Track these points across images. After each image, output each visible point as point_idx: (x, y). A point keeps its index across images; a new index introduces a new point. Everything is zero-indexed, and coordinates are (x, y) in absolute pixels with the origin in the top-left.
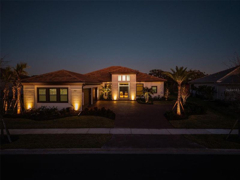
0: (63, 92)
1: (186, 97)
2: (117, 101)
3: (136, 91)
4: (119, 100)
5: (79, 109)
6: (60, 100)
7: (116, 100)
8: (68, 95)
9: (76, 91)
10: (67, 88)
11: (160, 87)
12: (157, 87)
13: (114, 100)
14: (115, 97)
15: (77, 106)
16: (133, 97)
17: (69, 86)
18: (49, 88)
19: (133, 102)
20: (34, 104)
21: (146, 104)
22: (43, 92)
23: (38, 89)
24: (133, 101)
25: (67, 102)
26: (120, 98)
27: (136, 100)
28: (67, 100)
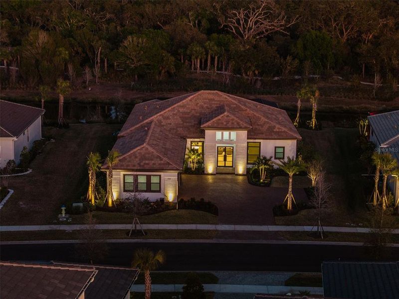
0: (154, 180)
1: (316, 178)
2: (214, 175)
3: (248, 155)
4: (217, 173)
5: (174, 200)
6: (150, 189)
7: (211, 174)
8: (160, 183)
9: (170, 179)
10: (160, 176)
11: (290, 148)
12: (284, 148)
13: (208, 174)
14: (210, 168)
15: (171, 196)
16: (241, 169)
17: (162, 174)
18: (137, 175)
19: (241, 178)
20: (120, 194)
21: (260, 185)
22: (130, 180)
23: (124, 175)
24: (240, 175)
25: (159, 191)
26: (218, 166)
27: (245, 173)
28: (159, 189)
